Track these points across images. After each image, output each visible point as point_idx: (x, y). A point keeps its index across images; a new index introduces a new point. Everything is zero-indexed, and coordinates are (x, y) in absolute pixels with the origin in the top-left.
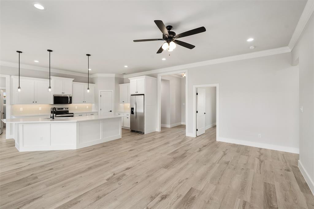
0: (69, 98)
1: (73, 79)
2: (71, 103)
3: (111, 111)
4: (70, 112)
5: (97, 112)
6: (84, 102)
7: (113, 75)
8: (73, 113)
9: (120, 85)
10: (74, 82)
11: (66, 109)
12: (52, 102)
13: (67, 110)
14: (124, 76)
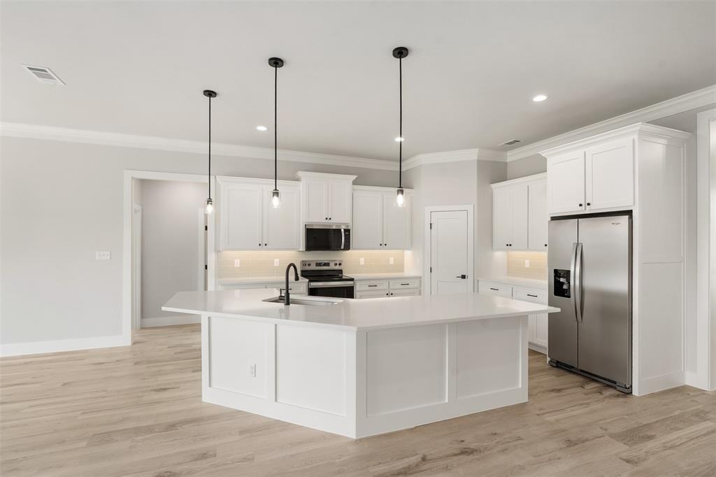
0: (343, 234)
1: (354, 177)
2: (347, 247)
3: (463, 277)
4: (346, 274)
5: (421, 278)
6: (383, 245)
7: (472, 155)
8: (352, 280)
9: (493, 186)
10: (356, 187)
11: (336, 264)
12: (302, 246)
13: (337, 267)
14: (509, 153)
